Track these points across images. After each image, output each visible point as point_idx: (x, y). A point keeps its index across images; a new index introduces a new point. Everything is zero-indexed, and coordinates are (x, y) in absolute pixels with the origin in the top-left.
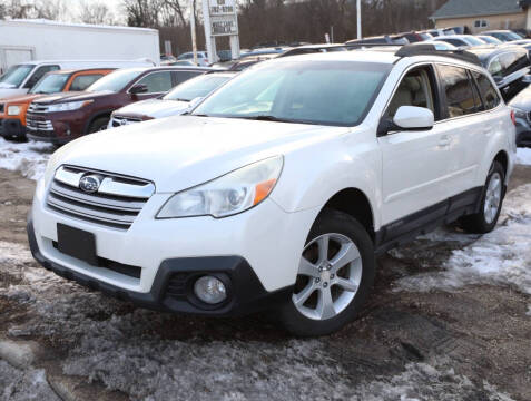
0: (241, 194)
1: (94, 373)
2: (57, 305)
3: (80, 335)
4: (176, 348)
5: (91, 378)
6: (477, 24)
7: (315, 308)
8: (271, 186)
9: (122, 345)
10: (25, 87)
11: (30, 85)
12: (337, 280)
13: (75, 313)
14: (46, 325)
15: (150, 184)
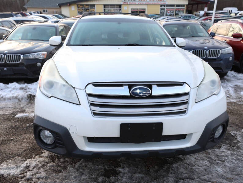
6: (44, 11)
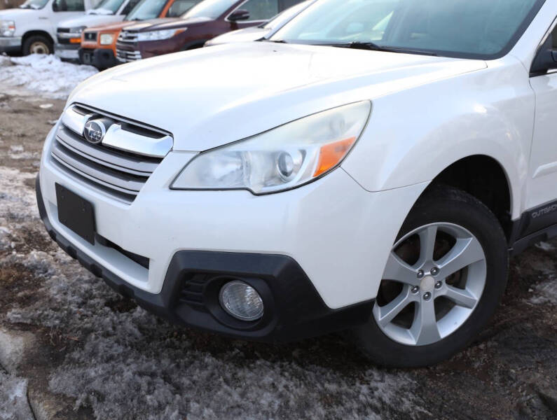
0: (297, 159)
1: (84, 396)
2: (73, 285)
3: (87, 332)
4: (204, 367)
5: (78, 402)
7: (409, 327)
8: (346, 148)
9: (134, 353)
10: (122, 13)
11: (127, 11)
12: (446, 290)
13: (95, 297)
14: (51, 312)
15: (168, 137)
